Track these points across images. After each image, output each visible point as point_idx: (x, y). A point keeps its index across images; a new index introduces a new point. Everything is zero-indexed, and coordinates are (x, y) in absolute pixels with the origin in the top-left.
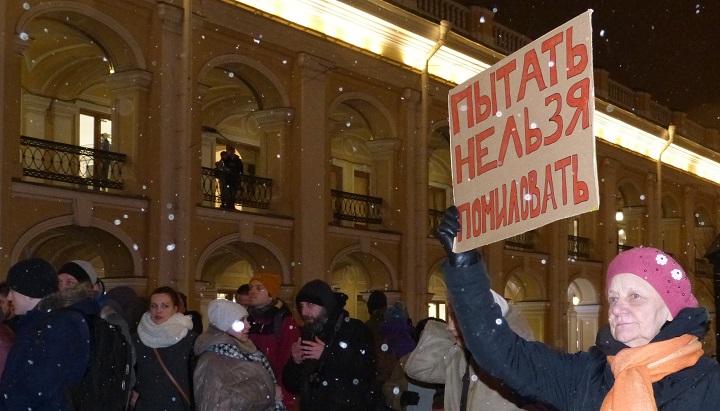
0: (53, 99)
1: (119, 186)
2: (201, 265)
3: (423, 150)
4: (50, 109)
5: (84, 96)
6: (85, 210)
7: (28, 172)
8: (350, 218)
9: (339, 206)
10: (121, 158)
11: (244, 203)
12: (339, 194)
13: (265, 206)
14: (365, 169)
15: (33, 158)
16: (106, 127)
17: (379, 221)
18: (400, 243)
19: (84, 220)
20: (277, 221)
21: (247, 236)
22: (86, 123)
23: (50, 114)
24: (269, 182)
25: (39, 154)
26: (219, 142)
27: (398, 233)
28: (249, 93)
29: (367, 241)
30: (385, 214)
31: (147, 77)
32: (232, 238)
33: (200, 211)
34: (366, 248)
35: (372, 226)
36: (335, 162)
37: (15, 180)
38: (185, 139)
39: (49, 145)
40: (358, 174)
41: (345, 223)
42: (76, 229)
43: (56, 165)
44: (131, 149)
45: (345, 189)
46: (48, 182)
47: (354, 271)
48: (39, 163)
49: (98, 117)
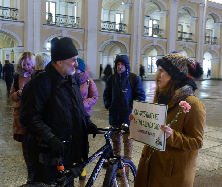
0: (110, 10)
1: (124, 31)
2: (143, 50)
4: (109, 13)
5: (117, 9)
6: (116, 38)
7: (103, 29)
10: (125, 25)
11: (156, 35)
13: (161, 36)
14: (189, 25)
15: (104, 25)
16: (122, 16)
17: (191, 39)
18: (196, 46)
19: (115, 40)
20: (163, 40)
21: (155, 43)
22: (118, 16)
24: (161, 30)
25: (106, 24)
26: (150, 19)
27: (196, 42)
28: (157, 7)
29: (187, 44)
30: (193, 37)
31: (131, 5)
32: (152, 44)
33: (143, 37)
34: (187, 46)
35: (189, 41)
37: (100, 31)
38: (140, 20)
39: (109, 22)
41: (183, 40)
42: (113, 42)
44: (127, 22)
45: (184, 31)
46: (109, 31)
49: (121, 14)
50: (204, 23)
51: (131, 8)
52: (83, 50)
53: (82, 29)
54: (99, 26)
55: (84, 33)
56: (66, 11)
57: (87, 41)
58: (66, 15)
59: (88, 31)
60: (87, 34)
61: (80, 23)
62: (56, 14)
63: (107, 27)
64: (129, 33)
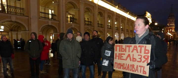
0: (45, 7)
1: (55, 19)
5: (50, 7)
6: (50, 23)
7: (41, 17)
9: (85, 23)
10: (55, 15)
11: (72, 22)
12: (85, 21)
13: (76, 22)
14: (88, 18)
17: (91, 25)
20: (77, 25)
21: (73, 27)
22: (50, 11)
23: (45, 9)
24: (76, 19)
25: (43, 14)
26: (69, 14)
28: (73, 6)
30: (92, 24)
31: (58, 3)
32: (71, 27)
33: (66, 23)
34: (89, 28)
35: (89, 25)
36: (85, 17)
37: (40, 18)
38: (64, 13)
39: (45, 13)
40: (87, 18)
41: (86, 25)
42: (48, 25)
44: (56, 14)
48: (43, 16)
49: (52, 10)
51: (59, 5)
52: (29, 31)
53: (26, 16)
54: (39, 15)
55: (28, 19)
57: (31, 25)
58: (15, 6)
59: (31, 17)
60: (31, 20)
61: (25, 12)
62: (7, 5)
63: (44, 16)
64: (58, 20)
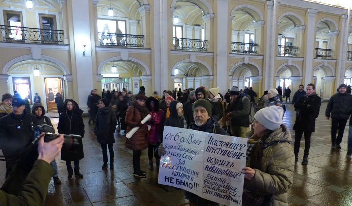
0: (239, 31)
1: (255, 52)
2: (277, 72)
3: (347, 33)
4: (238, 33)
5: (246, 29)
6: (247, 60)
7: (233, 51)
8: (320, 56)
9: (317, 53)
10: (256, 45)
11: (289, 54)
12: (317, 49)
13: (295, 54)
14: (326, 41)
15: (234, 47)
16: (253, 37)
17: (330, 56)
18: (336, 63)
19: (247, 63)
20: (299, 59)
21: (290, 63)
22: (247, 36)
23: (238, 35)
24: (296, 48)
25: (236, 46)
26: (282, 37)
27: (336, 59)
28: (292, 23)
29: (326, 62)
30: (332, 54)
31: (263, 22)
32: (286, 64)
33: (277, 57)
34: (325, 64)
35: (327, 58)
36: (317, 40)
37: (230, 53)
38: (274, 38)
39: (238, 43)
40: (324, 42)
42: (244, 64)
43: (240, 48)
44: (259, 42)
45: (320, 47)
46: (238, 53)
47: (321, 71)
48: (236, 48)
49: (250, 34)
50: (346, 36)
51: (263, 26)
52: (213, 75)
53: (210, 52)
54: (230, 48)
55: (213, 57)
56: (193, 35)
57: (216, 66)
58: (194, 38)
59: (218, 54)
60: (217, 58)
61: (208, 46)
62: (182, 38)
64: (262, 54)
